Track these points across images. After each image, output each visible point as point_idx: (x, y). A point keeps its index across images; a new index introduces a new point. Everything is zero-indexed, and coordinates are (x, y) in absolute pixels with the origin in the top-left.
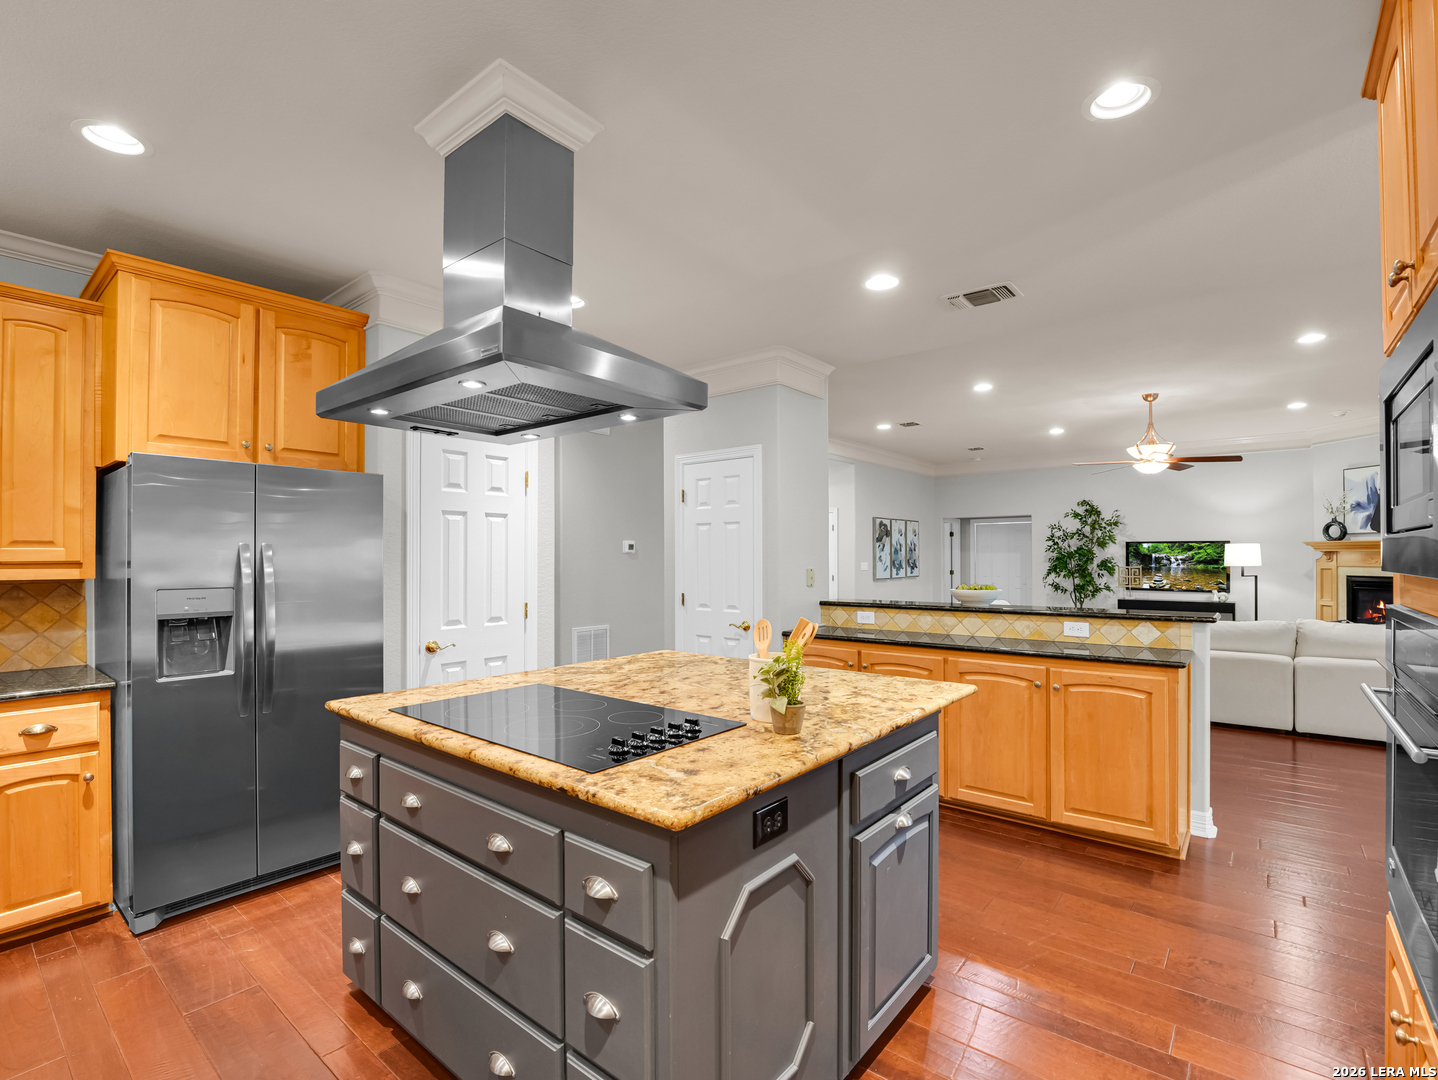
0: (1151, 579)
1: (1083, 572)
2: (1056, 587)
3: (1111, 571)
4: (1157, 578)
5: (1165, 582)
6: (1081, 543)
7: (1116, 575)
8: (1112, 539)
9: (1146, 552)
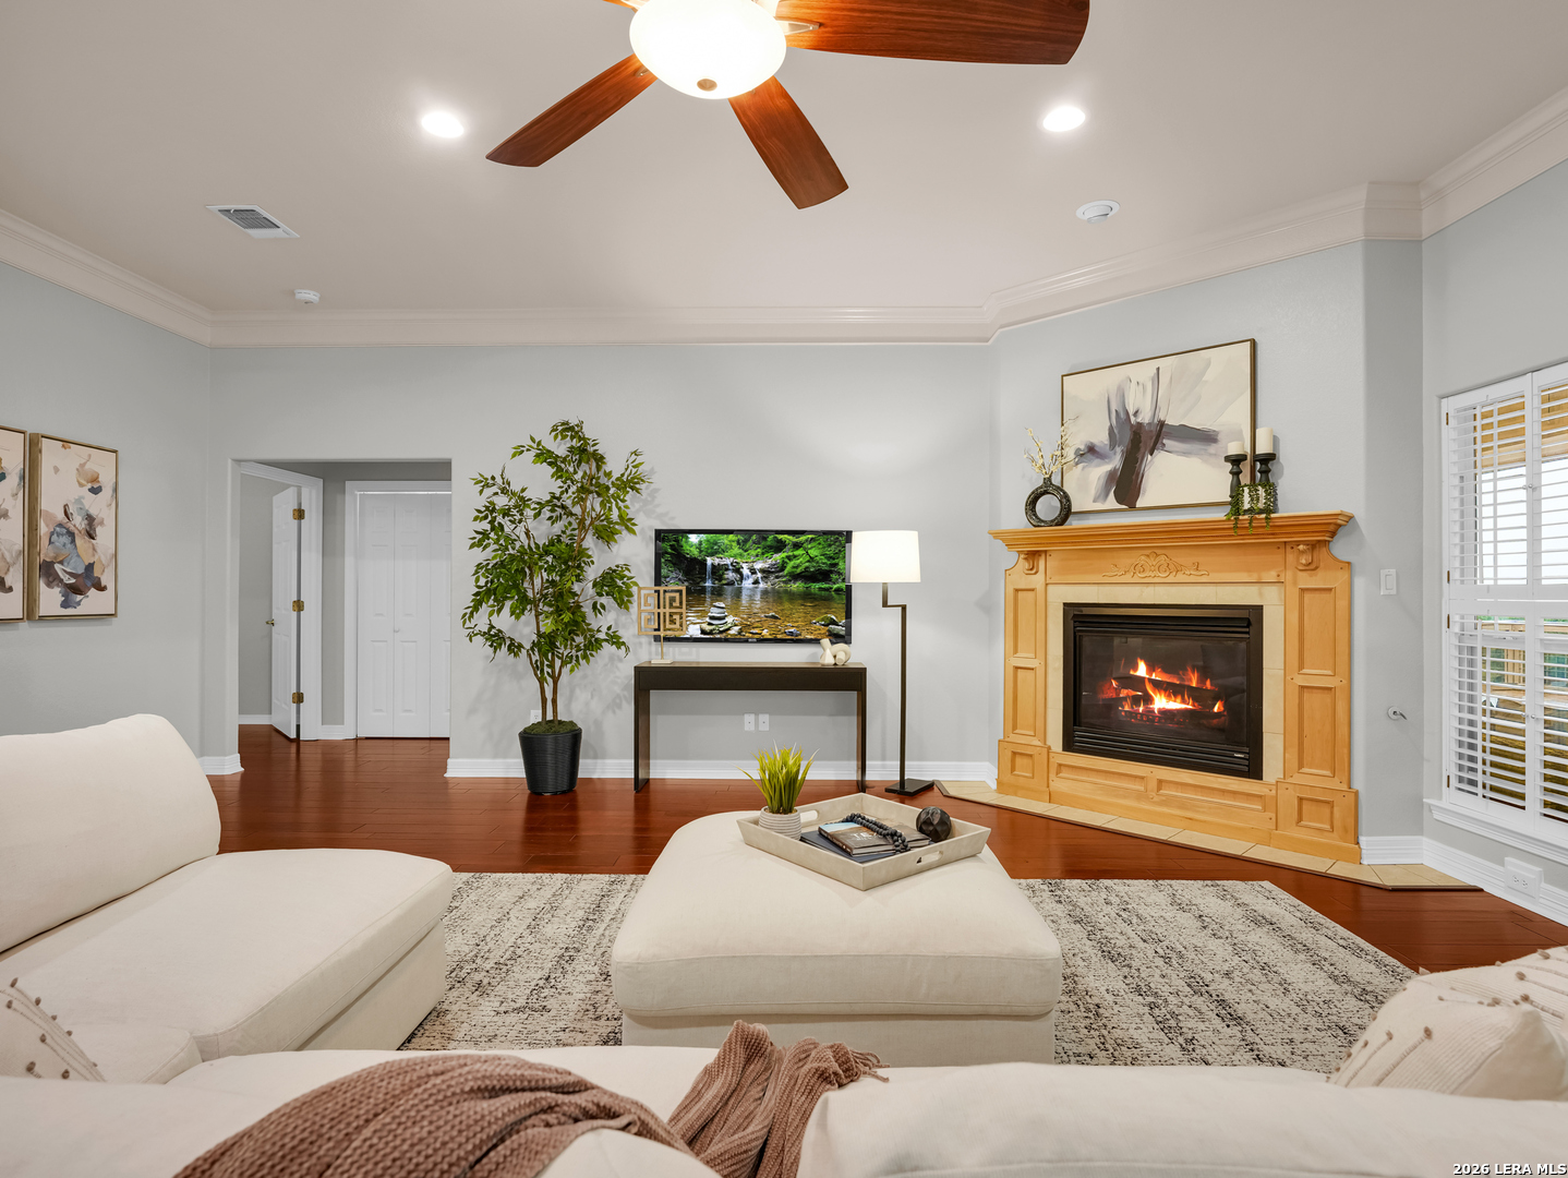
0: (703, 614)
1: (561, 601)
2: (495, 638)
3: (623, 598)
4: (715, 612)
5: (730, 619)
6: (558, 528)
7: (634, 608)
8: (627, 523)
9: (695, 552)
